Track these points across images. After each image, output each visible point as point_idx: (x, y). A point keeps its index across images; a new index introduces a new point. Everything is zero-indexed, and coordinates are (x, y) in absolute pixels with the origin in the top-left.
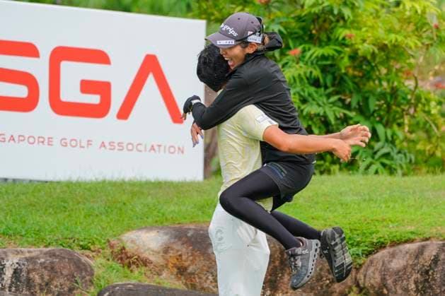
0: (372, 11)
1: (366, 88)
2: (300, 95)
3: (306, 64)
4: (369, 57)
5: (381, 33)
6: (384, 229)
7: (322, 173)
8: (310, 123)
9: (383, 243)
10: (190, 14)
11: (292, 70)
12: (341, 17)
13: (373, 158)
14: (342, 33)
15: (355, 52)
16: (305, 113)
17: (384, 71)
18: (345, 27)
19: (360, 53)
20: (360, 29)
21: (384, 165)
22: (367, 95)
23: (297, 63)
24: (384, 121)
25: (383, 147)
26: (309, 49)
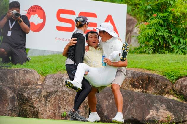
0: (180, 2)
1: (178, 27)
2: (156, 29)
3: (158, 19)
4: (179, 17)
5: (183, 9)
6: (182, 72)
7: (162, 53)
8: (159, 38)
9: (181, 76)
10: (122, 2)
11: (154, 21)
12: (170, 4)
13: (179, 49)
14: (170, 9)
15: (174, 15)
16: (157, 35)
17: (183, 22)
18: (171, 7)
19: (176, 15)
20: (176, 8)
21: (182, 52)
22: (177, 29)
23: (156, 19)
24: (183, 37)
25: (182, 46)
26: (159, 14)
